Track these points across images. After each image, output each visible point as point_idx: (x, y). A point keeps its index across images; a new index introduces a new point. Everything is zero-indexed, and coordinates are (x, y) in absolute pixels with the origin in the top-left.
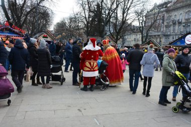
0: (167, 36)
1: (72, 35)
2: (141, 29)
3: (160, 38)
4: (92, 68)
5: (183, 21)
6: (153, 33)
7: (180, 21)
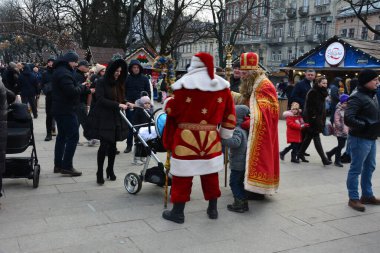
0: (276, 46)
1: (40, 44)
2: (217, 28)
3: (261, 52)
4: (203, 148)
5: (312, 11)
6: (243, 38)
7: (305, 10)
